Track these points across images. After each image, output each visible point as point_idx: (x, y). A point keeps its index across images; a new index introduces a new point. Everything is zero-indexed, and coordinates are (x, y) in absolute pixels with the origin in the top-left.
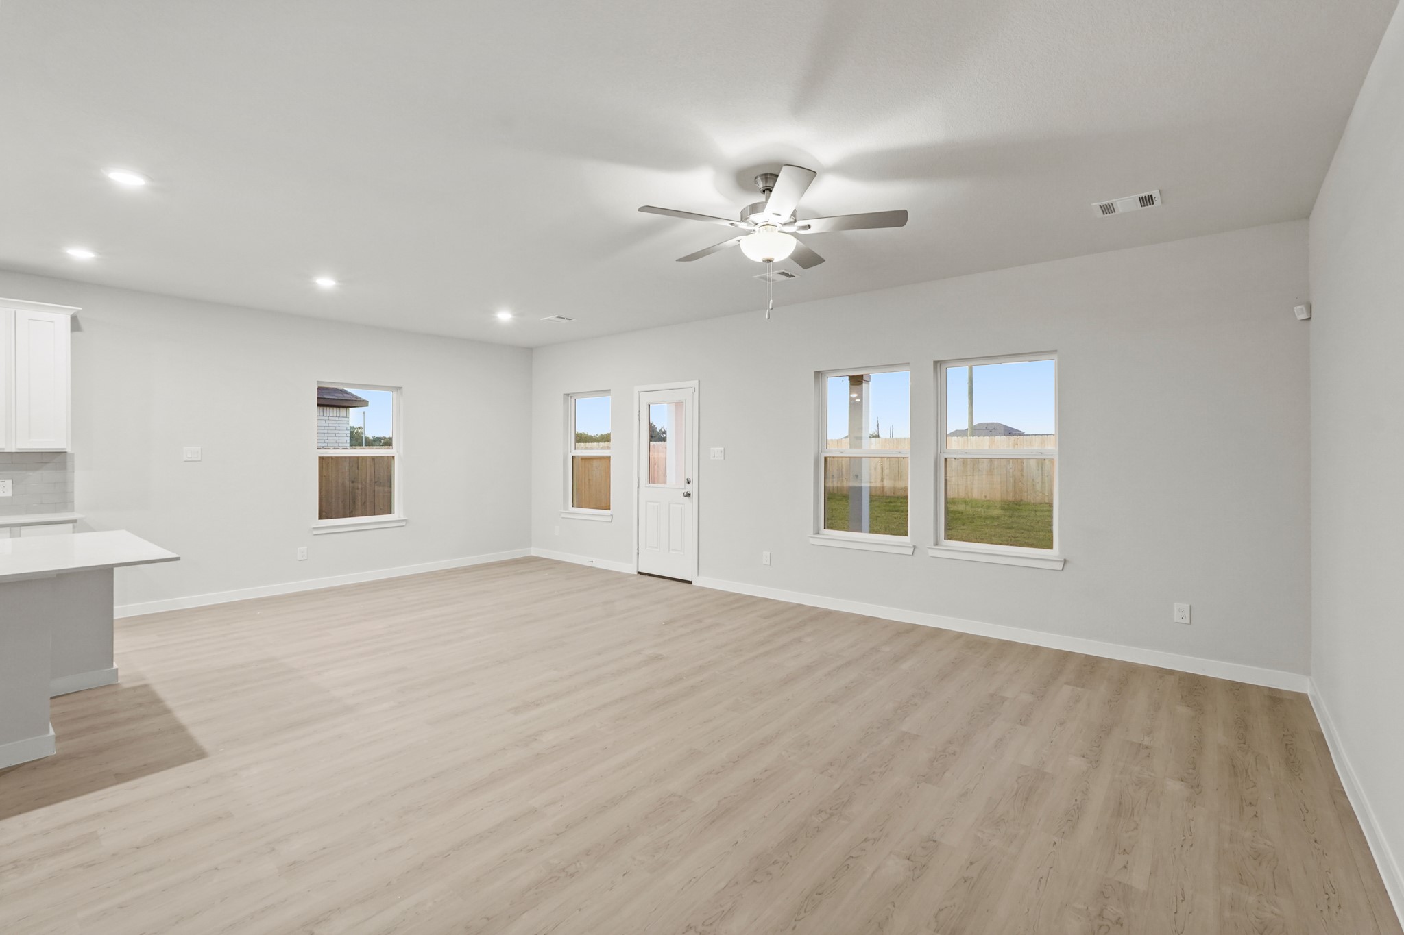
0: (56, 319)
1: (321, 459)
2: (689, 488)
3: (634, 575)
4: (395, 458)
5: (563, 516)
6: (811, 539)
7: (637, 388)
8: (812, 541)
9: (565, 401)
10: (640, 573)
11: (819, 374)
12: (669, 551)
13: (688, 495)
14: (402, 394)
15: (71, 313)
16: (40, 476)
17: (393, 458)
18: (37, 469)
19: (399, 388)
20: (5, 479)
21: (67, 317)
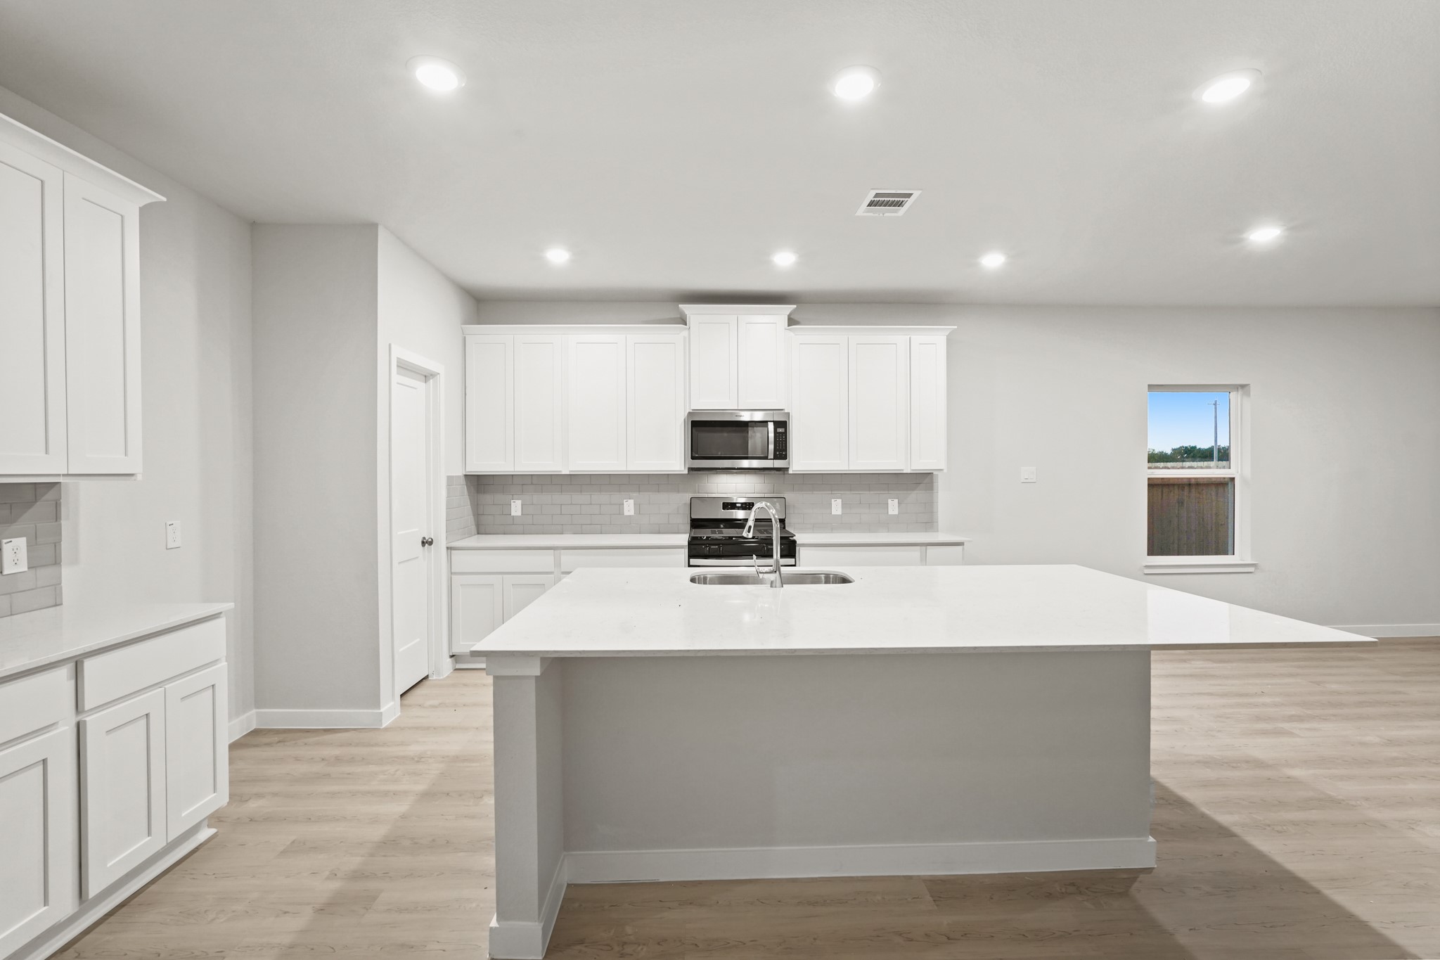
1: (1153, 483)
4: (1237, 479)
14: (1248, 394)
15: (947, 334)
16: (915, 496)
17: (1233, 479)
18: (913, 490)
19: (1243, 386)
20: (893, 498)
21: (944, 338)
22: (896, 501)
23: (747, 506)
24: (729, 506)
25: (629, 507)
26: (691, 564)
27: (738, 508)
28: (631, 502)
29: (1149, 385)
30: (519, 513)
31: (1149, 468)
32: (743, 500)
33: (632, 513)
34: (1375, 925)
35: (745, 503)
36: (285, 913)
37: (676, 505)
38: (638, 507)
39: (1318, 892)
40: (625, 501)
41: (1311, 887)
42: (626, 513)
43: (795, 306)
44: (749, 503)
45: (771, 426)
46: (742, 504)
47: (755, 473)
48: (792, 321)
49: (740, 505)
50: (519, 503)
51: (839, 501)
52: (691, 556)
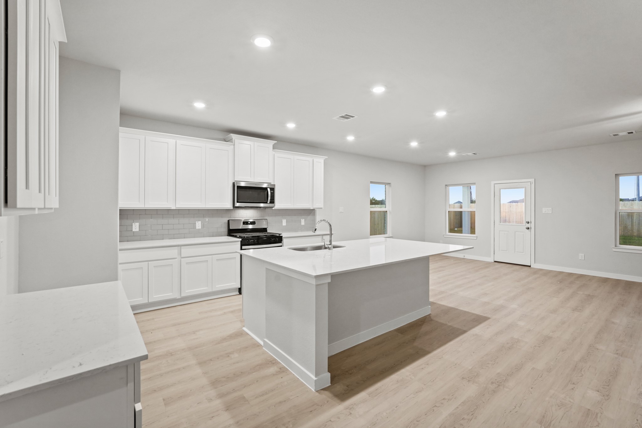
0: (319, 161)
1: (371, 212)
2: (528, 225)
3: (492, 262)
4: (388, 212)
5: (445, 236)
6: (613, 249)
7: (493, 183)
8: (614, 250)
9: (446, 188)
10: (495, 261)
11: (617, 175)
12: (515, 252)
13: (528, 228)
14: (390, 186)
15: (324, 159)
16: (310, 218)
17: (387, 211)
18: (309, 215)
19: (389, 184)
20: (303, 219)
21: (323, 160)
22: (304, 219)
23: (253, 223)
24: (246, 223)
25: (199, 225)
26: (243, 248)
27: (249, 224)
28: (200, 222)
29: (370, 182)
30: (137, 230)
31: (371, 208)
32: (251, 220)
33: (200, 228)
34: (470, 312)
35: (252, 222)
36: (213, 417)
37: (221, 223)
38: (203, 226)
39: (458, 309)
40: (196, 222)
41: (455, 309)
42: (197, 228)
43: (277, 142)
44: (253, 222)
45: (269, 190)
46: (251, 222)
47: (254, 209)
48: (274, 147)
49: (249, 223)
50: (137, 224)
51: (285, 220)
52: (242, 245)
